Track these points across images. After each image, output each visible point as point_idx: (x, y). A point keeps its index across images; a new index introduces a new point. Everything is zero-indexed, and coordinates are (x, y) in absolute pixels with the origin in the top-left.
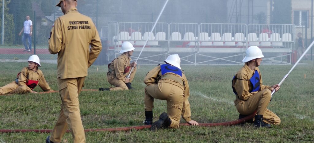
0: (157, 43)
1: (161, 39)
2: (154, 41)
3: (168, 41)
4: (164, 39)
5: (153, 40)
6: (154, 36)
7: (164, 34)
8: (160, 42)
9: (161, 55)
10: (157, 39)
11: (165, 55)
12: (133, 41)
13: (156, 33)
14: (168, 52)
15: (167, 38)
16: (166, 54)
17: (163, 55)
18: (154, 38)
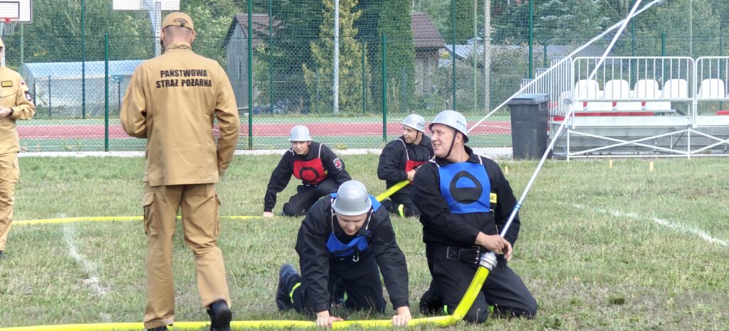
0: (667, 107)
1: (675, 97)
2: (659, 101)
3: (693, 99)
4: (684, 96)
5: (657, 97)
6: (660, 88)
7: (684, 83)
8: (674, 104)
9: (677, 132)
10: (667, 96)
11: (687, 132)
12: (610, 101)
13: (665, 82)
14: (694, 126)
15: (690, 95)
16: (689, 130)
17: (683, 133)
18: (659, 93)
